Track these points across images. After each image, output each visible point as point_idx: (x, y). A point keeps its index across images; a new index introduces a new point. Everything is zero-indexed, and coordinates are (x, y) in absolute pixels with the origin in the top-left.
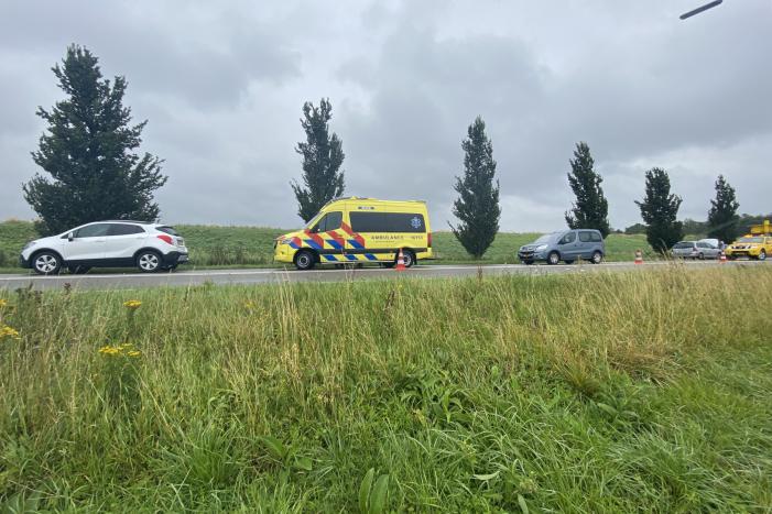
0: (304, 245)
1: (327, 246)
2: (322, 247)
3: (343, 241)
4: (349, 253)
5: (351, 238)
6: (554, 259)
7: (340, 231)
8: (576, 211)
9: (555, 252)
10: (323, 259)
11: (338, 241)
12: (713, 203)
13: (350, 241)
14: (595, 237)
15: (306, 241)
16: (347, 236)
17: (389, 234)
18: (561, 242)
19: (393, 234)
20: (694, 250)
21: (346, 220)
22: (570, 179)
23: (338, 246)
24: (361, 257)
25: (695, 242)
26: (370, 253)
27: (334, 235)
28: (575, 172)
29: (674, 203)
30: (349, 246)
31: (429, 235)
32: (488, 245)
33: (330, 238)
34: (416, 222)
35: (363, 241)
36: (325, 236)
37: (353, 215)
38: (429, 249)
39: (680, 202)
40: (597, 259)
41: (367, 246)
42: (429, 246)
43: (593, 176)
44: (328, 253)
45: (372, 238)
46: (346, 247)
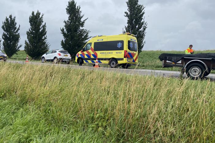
1: (86, 57)
2: (84, 57)
4: (92, 60)
5: (93, 53)
7: (90, 51)
11: (89, 55)
13: (93, 55)
15: (80, 55)
16: (92, 53)
17: (107, 52)
19: (109, 51)
21: (93, 46)
23: (89, 58)
26: (99, 60)
27: (88, 52)
30: (92, 57)
31: (125, 52)
33: (87, 53)
34: (119, 45)
35: (97, 54)
36: (85, 53)
37: (95, 43)
38: (125, 59)
41: (98, 57)
42: (125, 57)
44: (86, 59)
45: (100, 53)
46: (91, 57)
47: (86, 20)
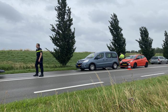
6: (92, 68)
8: (112, 43)
9: (92, 64)
12: (164, 41)
14: (114, 55)
18: (96, 58)
20: (159, 60)
22: (110, 29)
25: (159, 57)
28: (112, 26)
29: (150, 40)
32: (69, 59)
39: (152, 40)
40: (115, 66)
43: (119, 28)
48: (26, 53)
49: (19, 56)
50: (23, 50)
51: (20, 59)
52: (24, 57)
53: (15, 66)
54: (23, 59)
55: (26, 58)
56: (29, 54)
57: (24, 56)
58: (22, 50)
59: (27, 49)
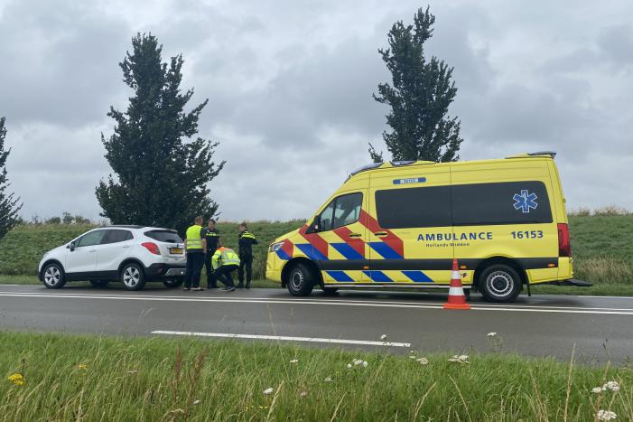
0: (297, 253)
1: (334, 255)
2: (325, 257)
3: (361, 243)
4: (373, 267)
5: (377, 239)
7: (357, 228)
10: (327, 278)
11: (353, 245)
13: (374, 245)
15: (299, 246)
17: (459, 230)
19: (468, 230)
21: (370, 207)
23: (353, 255)
24: (397, 276)
26: (416, 268)
27: (345, 234)
30: (372, 255)
31: (562, 229)
33: (339, 240)
34: (525, 201)
35: (400, 244)
36: (330, 237)
37: (381, 196)
38: (564, 261)
41: (409, 254)
42: (564, 251)
44: (335, 267)
45: (420, 237)
46: (367, 257)
47: (201, 107)
48: (608, 222)
49: (584, 234)
50: (592, 213)
51: (590, 245)
52: (605, 237)
53: (587, 270)
54: (601, 247)
55: (614, 243)
56: (622, 227)
57: (602, 233)
58: (586, 214)
59: (607, 209)
